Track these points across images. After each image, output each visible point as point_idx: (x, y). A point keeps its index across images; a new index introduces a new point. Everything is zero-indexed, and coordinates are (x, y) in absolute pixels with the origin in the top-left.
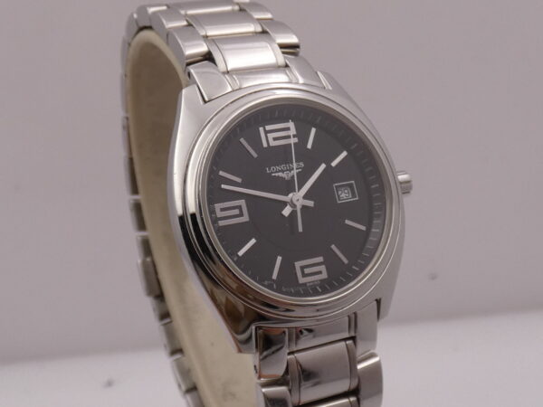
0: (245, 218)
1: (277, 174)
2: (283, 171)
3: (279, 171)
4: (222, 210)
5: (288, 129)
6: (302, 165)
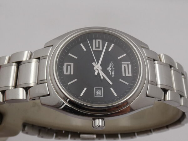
0: (94, 49)
1: (110, 65)
2: (111, 68)
3: (111, 66)
4: (99, 42)
5: (129, 74)
6: (113, 76)
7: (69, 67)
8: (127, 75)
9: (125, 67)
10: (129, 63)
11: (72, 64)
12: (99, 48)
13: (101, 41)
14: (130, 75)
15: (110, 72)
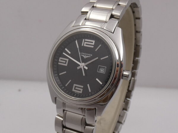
0: (66, 65)
2: (84, 55)
4: (61, 60)
5: (92, 42)
6: (91, 55)
7: (76, 88)
8: (93, 44)
9: (86, 44)
10: (84, 40)
11: (75, 85)
12: (66, 61)
13: (61, 58)
14: (94, 41)
15: (88, 57)
